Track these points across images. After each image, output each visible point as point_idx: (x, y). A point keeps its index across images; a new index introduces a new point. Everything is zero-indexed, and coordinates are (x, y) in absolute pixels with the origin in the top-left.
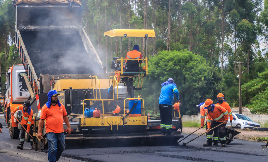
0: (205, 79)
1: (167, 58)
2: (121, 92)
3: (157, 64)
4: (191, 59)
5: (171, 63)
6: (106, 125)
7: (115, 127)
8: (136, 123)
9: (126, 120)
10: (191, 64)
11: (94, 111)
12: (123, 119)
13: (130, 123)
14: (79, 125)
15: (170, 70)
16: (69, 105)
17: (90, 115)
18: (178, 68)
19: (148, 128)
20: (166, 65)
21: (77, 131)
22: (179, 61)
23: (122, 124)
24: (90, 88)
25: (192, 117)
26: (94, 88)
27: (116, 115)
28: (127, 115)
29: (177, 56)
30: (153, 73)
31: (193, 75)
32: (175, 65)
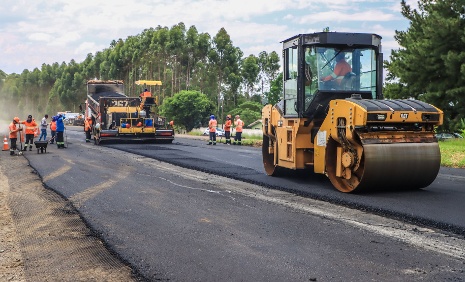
0: (205, 108)
1: (184, 95)
2: (142, 115)
3: (178, 98)
4: (198, 96)
5: (186, 98)
6: (133, 132)
7: (137, 133)
8: (149, 132)
9: (144, 130)
10: (198, 98)
11: (127, 125)
12: (142, 129)
13: (145, 132)
14: (118, 132)
15: (185, 102)
16: (114, 121)
17: (124, 127)
18: (190, 101)
19: (156, 134)
20: (183, 99)
21: (117, 135)
22: (191, 96)
23: (141, 132)
24: (126, 112)
25: (198, 129)
26: (127, 112)
27: (139, 127)
28: (145, 127)
29: (190, 94)
30: (176, 103)
31: (199, 105)
32: (189, 99)
